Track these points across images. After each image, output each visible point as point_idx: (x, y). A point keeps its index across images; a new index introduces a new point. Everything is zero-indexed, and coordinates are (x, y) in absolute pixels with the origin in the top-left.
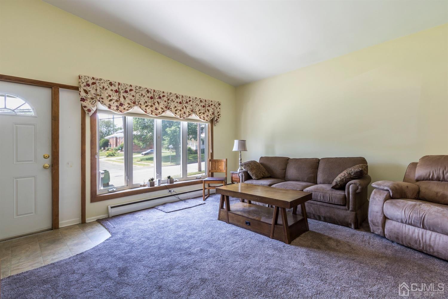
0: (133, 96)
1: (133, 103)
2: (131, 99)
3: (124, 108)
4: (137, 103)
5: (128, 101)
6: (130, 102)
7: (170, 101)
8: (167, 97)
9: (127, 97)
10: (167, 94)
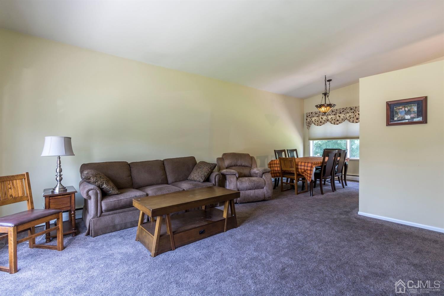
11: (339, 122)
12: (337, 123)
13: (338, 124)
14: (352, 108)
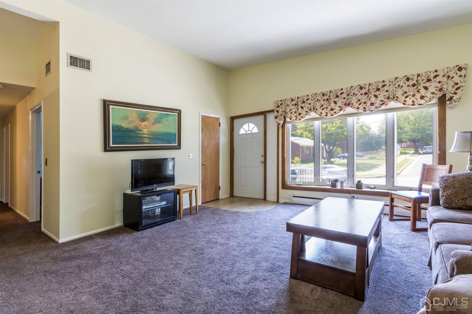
0: (310, 104)
1: (310, 110)
2: (308, 107)
3: (301, 116)
4: (312, 109)
5: (305, 109)
6: (307, 110)
7: (351, 95)
8: (346, 93)
9: (304, 106)
10: (347, 89)
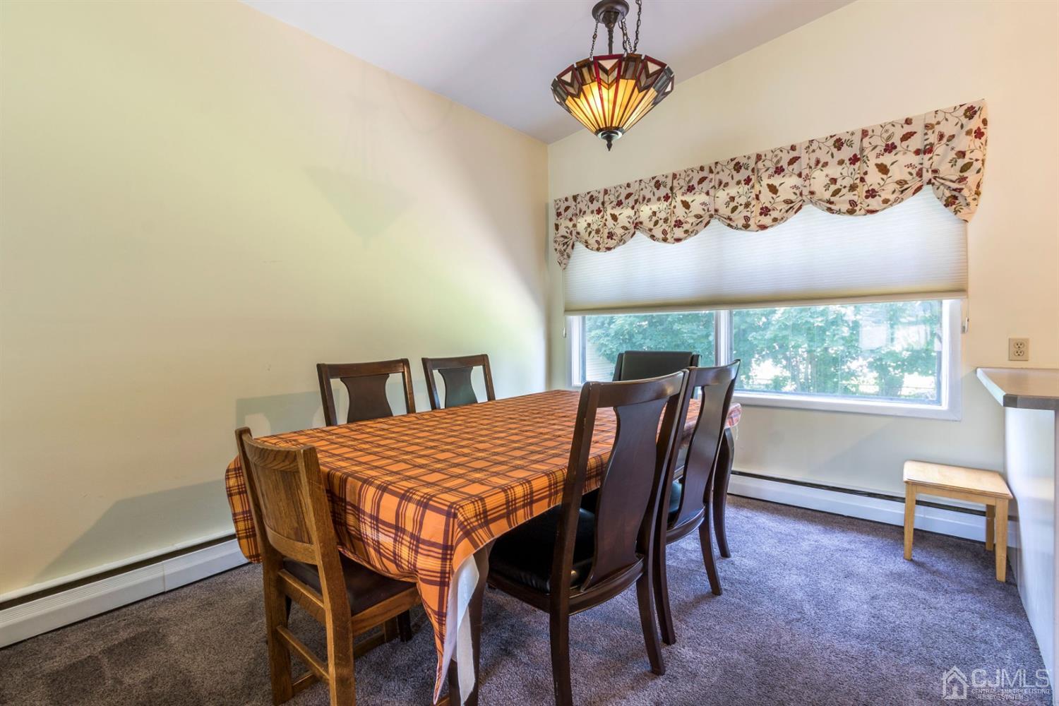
11: (686, 232)
12: (675, 236)
13: (678, 240)
14: (742, 161)
